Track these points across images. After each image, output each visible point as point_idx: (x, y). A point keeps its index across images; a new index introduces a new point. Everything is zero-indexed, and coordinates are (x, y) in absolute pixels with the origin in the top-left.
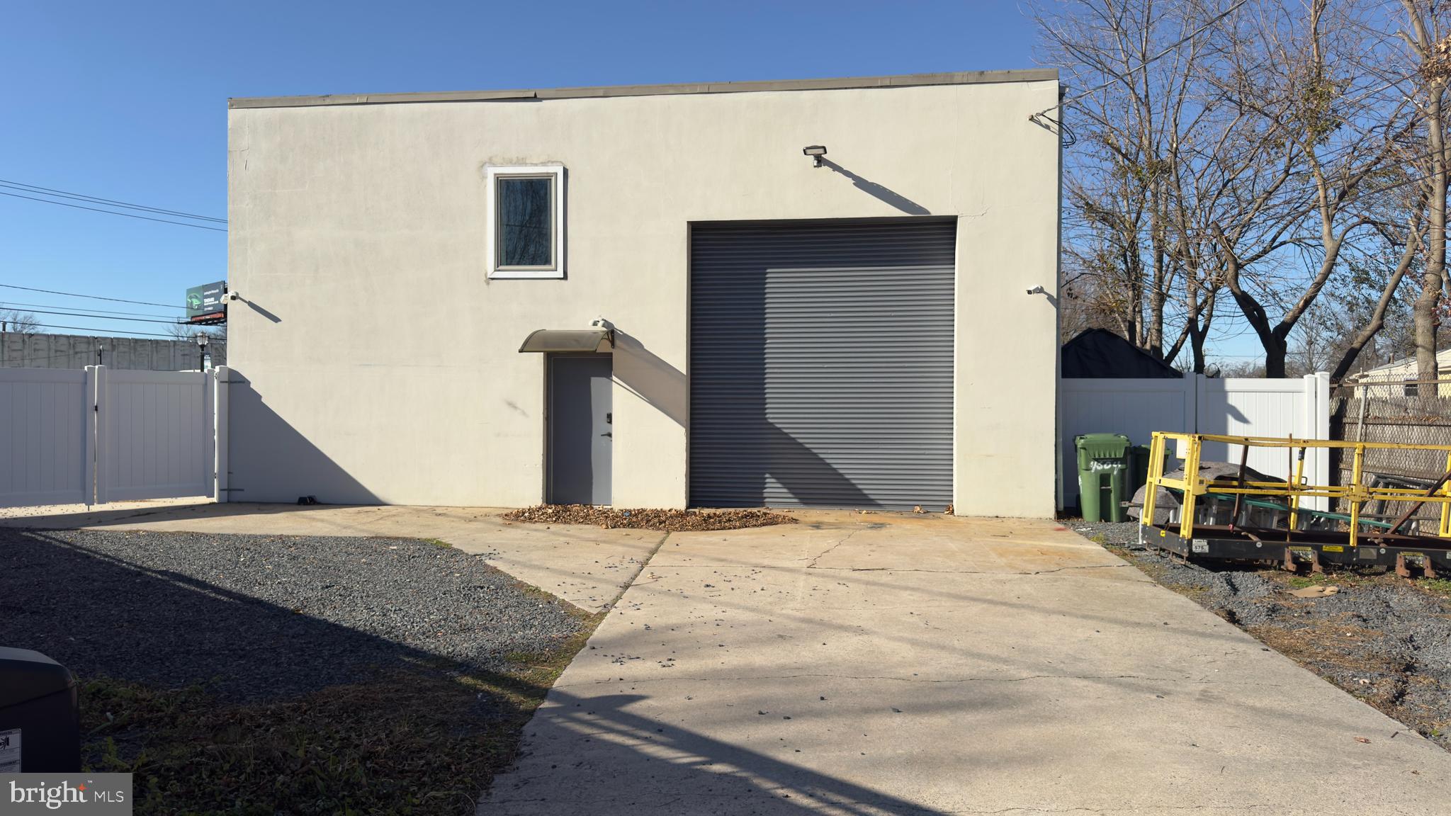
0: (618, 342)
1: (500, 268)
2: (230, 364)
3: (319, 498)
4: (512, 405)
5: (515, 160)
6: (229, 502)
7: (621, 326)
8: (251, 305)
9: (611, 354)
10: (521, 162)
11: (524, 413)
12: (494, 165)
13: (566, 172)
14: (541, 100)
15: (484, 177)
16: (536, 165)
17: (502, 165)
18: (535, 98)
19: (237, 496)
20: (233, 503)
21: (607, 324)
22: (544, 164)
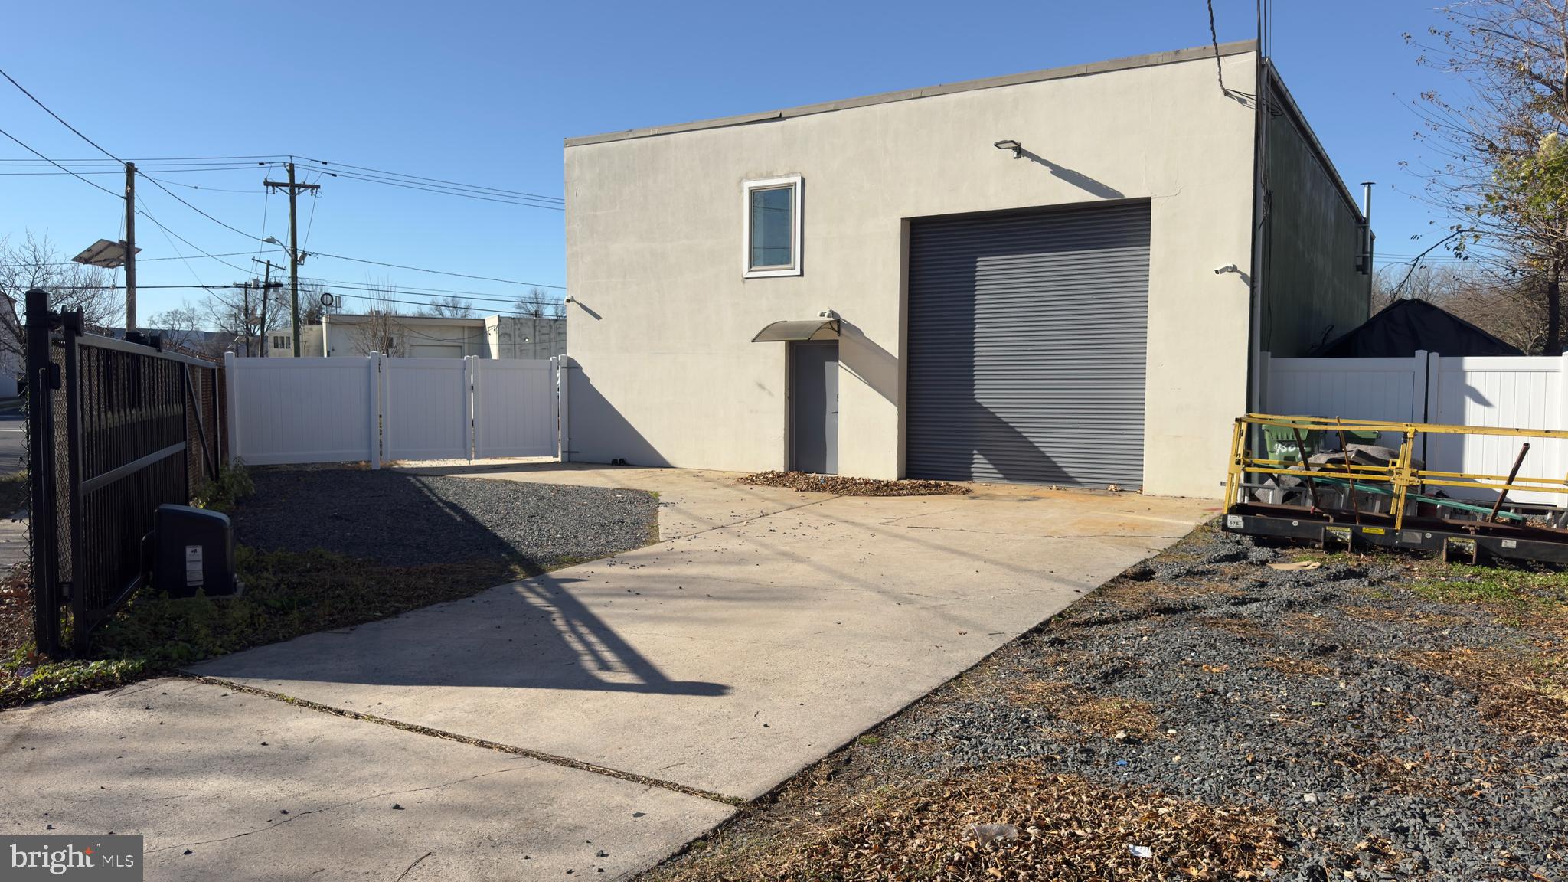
0: (843, 331)
1: (753, 268)
2: (568, 355)
3: (628, 461)
4: (761, 386)
5: (765, 174)
6: (569, 461)
7: (846, 316)
8: (582, 306)
9: (837, 341)
10: (770, 175)
11: (770, 393)
12: (749, 179)
13: (803, 181)
14: (785, 119)
15: (742, 191)
16: (780, 177)
17: (755, 179)
18: (780, 118)
19: (574, 457)
20: (572, 462)
21: (833, 314)
22: (787, 175)
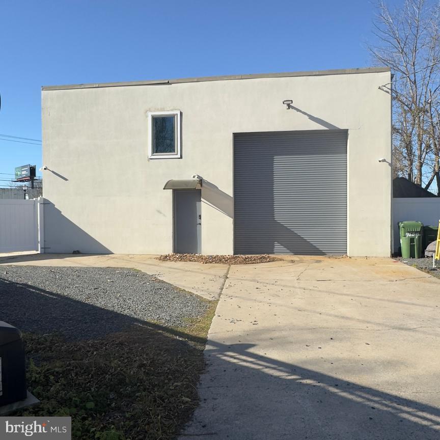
0: (204, 185)
1: (154, 154)
2: (45, 196)
3: (81, 251)
4: (159, 212)
5: (160, 109)
6: (45, 253)
7: (205, 178)
8: (53, 172)
9: (201, 190)
10: (163, 110)
11: (164, 215)
12: (151, 111)
13: (181, 114)
14: (171, 84)
15: (147, 117)
16: (168, 111)
17: (154, 111)
18: (168, 83)
19: (48, 250)
21: (199, 177)
22: (172, 110)
